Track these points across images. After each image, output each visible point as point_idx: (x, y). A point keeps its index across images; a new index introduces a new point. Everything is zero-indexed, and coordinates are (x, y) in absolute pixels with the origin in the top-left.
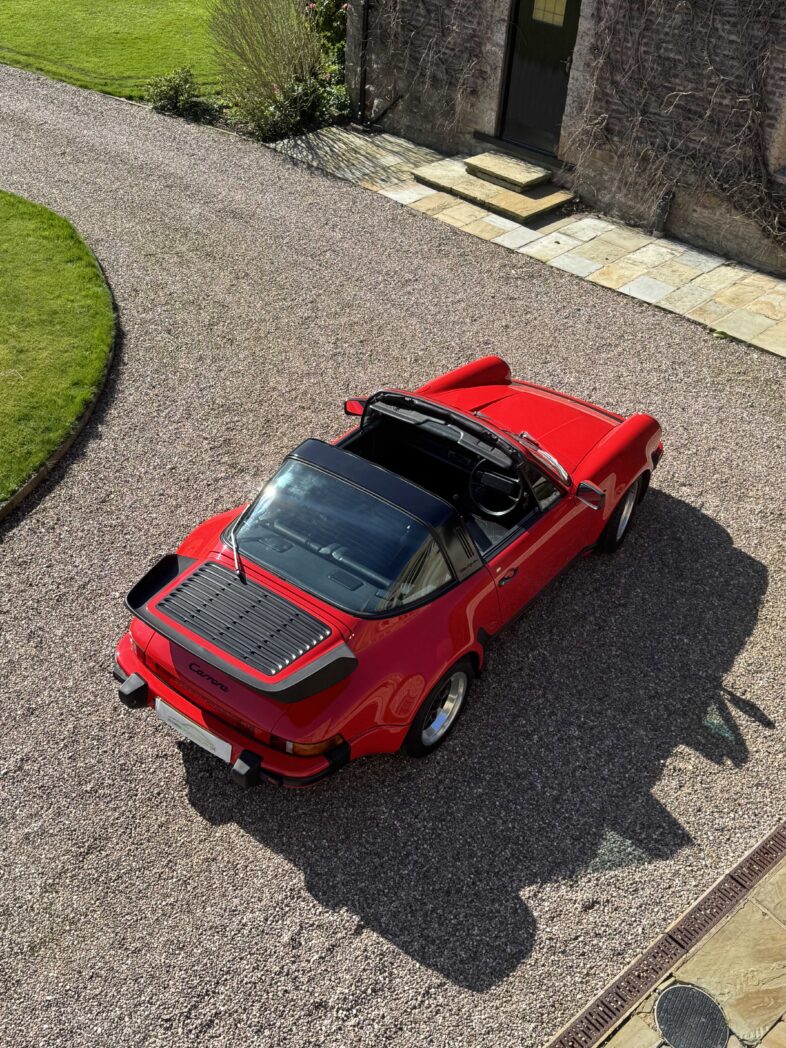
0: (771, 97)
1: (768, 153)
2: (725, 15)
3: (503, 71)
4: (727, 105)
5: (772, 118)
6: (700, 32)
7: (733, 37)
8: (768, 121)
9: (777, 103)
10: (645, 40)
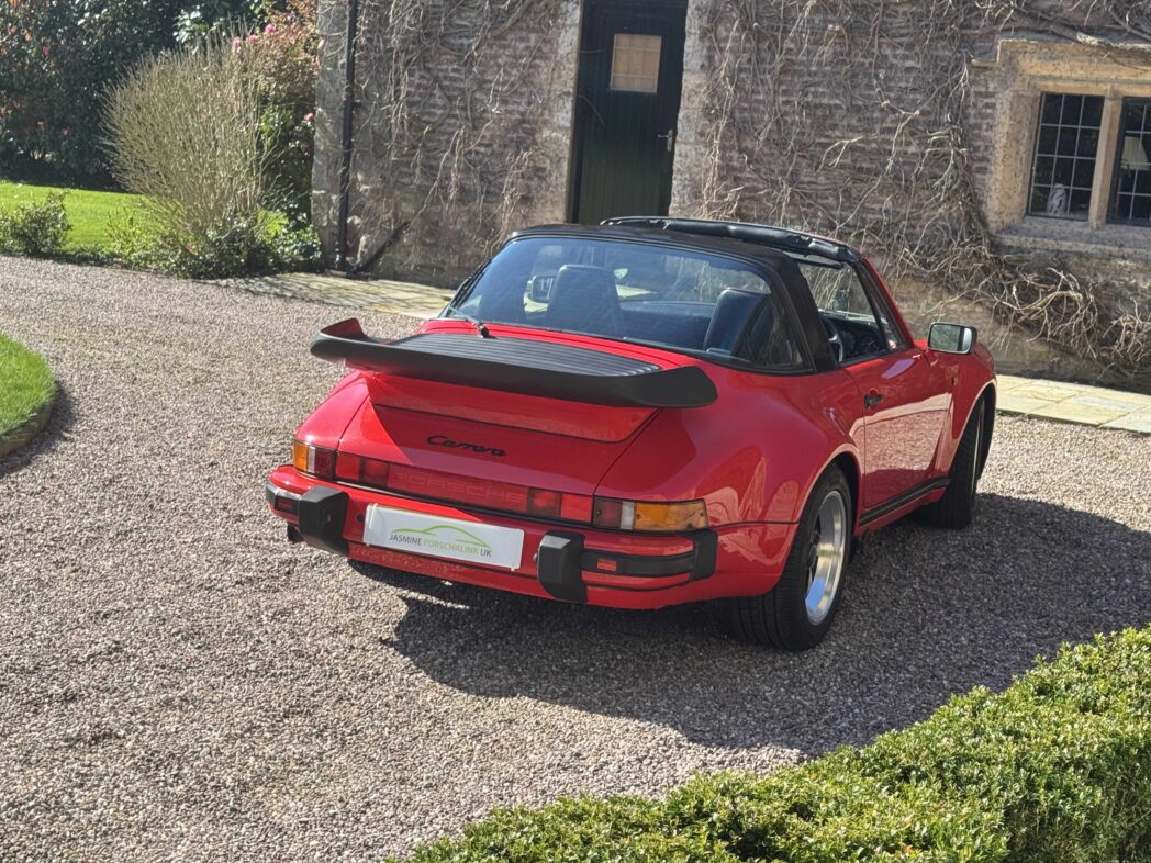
0: (976, 131)
1: (983, 208)
2: (894, 36)
3: (571, 163)
4: (913, 154)
5: (983, 159)
6: (863, 64)
7: (910, 63)
8: (977, 165)
9: (984, 139)
10: (784, 87)
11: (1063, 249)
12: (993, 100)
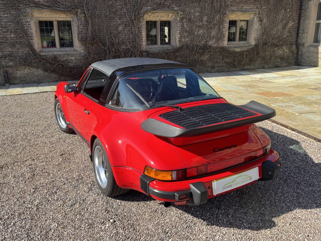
0: (27, 30)
1: (34, 47)
4: (13, 37)
7: (6, 15)
8: (30, 38)
9: (30, 32)
11: (55, 54)
12: (30, 23)
